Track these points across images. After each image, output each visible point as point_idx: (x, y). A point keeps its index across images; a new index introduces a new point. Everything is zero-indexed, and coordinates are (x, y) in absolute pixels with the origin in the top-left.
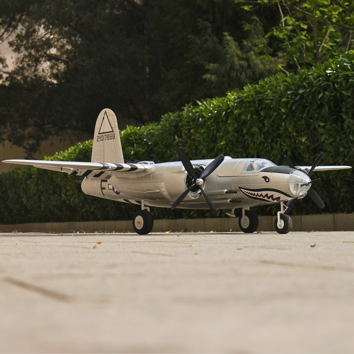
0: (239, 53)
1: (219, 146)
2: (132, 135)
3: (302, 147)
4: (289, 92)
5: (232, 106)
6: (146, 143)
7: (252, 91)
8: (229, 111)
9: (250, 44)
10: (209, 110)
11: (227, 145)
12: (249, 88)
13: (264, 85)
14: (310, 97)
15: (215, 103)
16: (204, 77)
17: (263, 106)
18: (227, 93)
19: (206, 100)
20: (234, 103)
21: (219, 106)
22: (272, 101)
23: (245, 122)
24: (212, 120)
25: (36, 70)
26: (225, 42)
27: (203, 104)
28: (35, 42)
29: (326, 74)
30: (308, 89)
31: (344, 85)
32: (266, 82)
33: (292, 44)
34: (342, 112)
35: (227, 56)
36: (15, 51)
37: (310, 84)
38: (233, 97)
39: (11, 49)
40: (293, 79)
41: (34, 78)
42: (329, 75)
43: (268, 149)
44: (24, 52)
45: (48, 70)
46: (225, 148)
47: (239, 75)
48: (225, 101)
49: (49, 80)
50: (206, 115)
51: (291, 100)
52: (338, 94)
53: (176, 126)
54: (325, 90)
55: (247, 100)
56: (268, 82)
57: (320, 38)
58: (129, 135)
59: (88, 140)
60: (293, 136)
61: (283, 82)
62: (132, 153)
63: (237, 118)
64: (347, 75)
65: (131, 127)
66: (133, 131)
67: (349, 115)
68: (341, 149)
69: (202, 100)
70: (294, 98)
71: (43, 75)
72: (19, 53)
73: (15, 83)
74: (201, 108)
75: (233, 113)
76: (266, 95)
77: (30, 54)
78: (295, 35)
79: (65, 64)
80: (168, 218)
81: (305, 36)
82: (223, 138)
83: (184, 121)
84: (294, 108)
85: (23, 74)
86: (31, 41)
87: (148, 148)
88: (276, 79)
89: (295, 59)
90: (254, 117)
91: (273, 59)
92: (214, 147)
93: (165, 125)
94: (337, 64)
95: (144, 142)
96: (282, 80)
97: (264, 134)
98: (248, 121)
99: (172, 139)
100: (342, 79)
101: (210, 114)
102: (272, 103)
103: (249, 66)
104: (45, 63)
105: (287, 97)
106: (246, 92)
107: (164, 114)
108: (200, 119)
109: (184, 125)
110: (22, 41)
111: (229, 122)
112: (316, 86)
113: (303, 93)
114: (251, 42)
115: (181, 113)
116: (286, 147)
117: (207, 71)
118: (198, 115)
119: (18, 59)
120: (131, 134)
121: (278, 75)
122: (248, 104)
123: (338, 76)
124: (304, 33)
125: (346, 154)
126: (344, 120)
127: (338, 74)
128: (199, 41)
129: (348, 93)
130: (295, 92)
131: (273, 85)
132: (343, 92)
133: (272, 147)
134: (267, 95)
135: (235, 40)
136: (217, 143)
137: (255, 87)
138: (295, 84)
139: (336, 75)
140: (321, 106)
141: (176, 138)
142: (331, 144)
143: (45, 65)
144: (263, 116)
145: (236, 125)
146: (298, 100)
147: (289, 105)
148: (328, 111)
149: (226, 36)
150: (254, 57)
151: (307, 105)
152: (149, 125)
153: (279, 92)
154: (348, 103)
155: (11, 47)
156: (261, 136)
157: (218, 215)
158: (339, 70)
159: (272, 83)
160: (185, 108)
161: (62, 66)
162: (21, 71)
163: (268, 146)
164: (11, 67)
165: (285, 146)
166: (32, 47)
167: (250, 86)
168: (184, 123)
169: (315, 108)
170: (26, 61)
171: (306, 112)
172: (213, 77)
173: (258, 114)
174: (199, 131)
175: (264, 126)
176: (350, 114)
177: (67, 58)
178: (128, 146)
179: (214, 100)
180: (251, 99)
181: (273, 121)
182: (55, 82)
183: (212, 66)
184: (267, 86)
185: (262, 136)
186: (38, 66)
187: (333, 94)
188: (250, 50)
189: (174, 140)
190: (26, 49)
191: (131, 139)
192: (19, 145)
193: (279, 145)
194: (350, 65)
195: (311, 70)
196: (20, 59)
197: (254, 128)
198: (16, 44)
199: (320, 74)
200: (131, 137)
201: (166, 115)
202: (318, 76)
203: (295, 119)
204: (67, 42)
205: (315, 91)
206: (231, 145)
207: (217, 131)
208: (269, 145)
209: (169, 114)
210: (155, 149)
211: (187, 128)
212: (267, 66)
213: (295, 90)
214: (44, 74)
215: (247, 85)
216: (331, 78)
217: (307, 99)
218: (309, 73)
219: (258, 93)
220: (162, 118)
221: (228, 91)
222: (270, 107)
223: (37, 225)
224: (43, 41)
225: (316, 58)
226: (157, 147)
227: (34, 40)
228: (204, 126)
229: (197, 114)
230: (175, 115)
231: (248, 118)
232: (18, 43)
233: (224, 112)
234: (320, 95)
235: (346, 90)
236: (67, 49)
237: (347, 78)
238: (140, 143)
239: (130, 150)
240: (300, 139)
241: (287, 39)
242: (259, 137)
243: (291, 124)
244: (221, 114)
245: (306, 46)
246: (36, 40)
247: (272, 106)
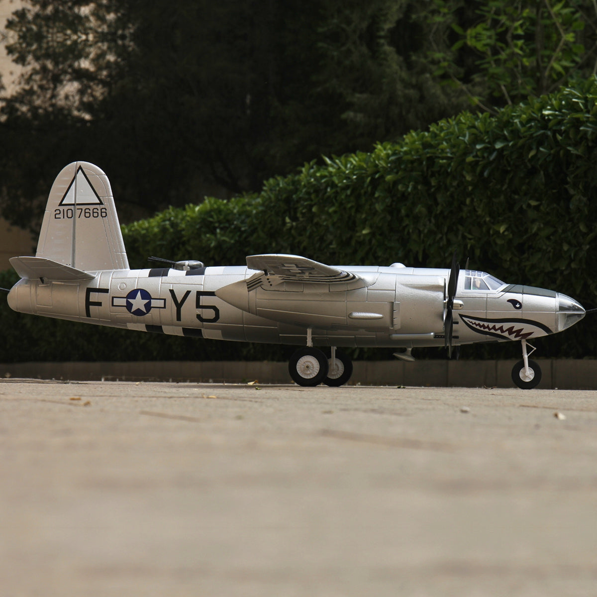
0: (404, 74)
1: (360, 237)
2: (213, 213)
3: (499, 242)
4: (478, 147)
5: (383, 167)
6: (237, 229)
7: (417, 143)
8: (377, 176)
9: (423, 60)
10: (344, 173)
11: (373, 234)
12: (412, 136)
13: (438, 132)
14: (514, 157)
15: (354, 162)
16: (344, 116)
17: (436, 169)
18: (375, 145)
19: (339, 155)
20: (387, 163)
21: (361, 168)
22: (450, 162)
23: (404, 197)
24: (349, 192)
25: (54, 96)
26: (383, 56)
27: (335, 163)
28: (52, 46)
29: (543, 116)
30: (511, 141)
31: (571, 136)
32: (442, 127)
33: (498, 62)
34: (567, 183)
35: (384, 80)
36: (16, 61)
37: (515, 133)
38: (385, 152)
39: (11, 57)
40: (487, 124)
41: (50, 109)
42: (546, 118)
43: (441, 244)
44: (33, 65)
45: (73, 96)
46: (370, 241)
47: (404, 113)
48: (372, 160)
49: (76, 113)
50: (339, 183)
51: (481, 161)
52: (562, 152)
53: (288, 200)
54: (540, 143)
55: (408, 157)
56: (445, 128)
57: (547, 53)
58: (209, 213)
59: (138, 220)
60: (485, 222)
61: (469, 128)
62: (213, 245)
63: (391, 189)
64: (578, 119)
65: (213, 200)
66: (215, 206)
67: (579, 189)
68: (566, 247)
69: (333, 156)
70: (488, 157)
71: (67, 105)
72: (24, 65)
73: (18, 117)
74: (331, 169)
75: (385, 181)
76: (440, 151)
77: (44, 69)
78: (503, 45)
79: (104, 86)
80: (273, 360)
81: (521, 49)
82: (367, 223)
83: (301, 191)
84: (486, 174)
85: (30, 103)
86: (44, 45)
87: (240, 236)
88: (459, 123)
89: (503, 88)
90: (419, 187)
91: (464, 87)
92: (351, 238)
93: (270, 198)
94: (561, 100)
95: (233, 227)
96: (467, 126)
97: (435, 217)
98: (409, 194)
99: (280, 223)
100: (568, 125)
101: (345, 181)
102: (449, 165)
103: (422, 99)
104: (70, 84)
105: (475, 154)
106: (407, 144)
107: (267, 180)
108: (329, 190)
109: (300, 198)
110: (29, 45)
111: (376, 195)
112: (524, 137)
113: (502, 149)
114: (426, 57)
115: (297, 178)
116: (472, 241)
117: (349, 106)
118: (325, 182)
119: (22, 75)
120: (211, 211)
121: (461, 116)
122: (410, 165)
123: (563, 120)
124: (520, 43)
125: (572, 255)
126: (572, 196)
127: (562, 116)
128: (335, 53)
129: (578, 151)
130: (489, 146)
131: (452, 133)
132: (569, 148)
133: (448, 241)
134: (443, 150)
135: (399, 52)
136: (357, 232)
137: (424, 136)
138: (490, 133)
139: (560, 118)
140: (533, 172)
141: (288, 220)
142: (548, 238)
143: (70, 88)
144: (434, 186)
145: (388, 200)
146: (494, 160)
147: (479, 169)
148: (543, 180)
149: (383, 45)
150: (430, 83)
151: (509, 169)
152: (243, 196)
153: (463, 146)
154: (577, 168)
156: (430, 221)
157: (356, 356)
158: (564, 111)
159: (451, 130)
160: (303, 170)
161: (99, 92)
162: (28, 98)
163: (441, 238)
164: (11, 90)
165: (470, 239)
166: (47, 56)
167: (414, 134)
168: (301, 196)
169: (522, 175)
170: (35, 81)
171: (507, 181)
172: (360, 117)
173: (426, 183)
174: (326, 209)
175: (437, 204)
176: (581, 187)
177: (109, 76)
178: (205, 233)
179: (352, 157)
180: (415, 157)
181: (452, 196)
182: (87, 117)
183: (358, 98)
184: (442, 135)
185: (433, 220)
186: (58, 89)
187: (552, 152)
188: (423, 71)
189: (284, 223)
190: (37, 58)
191: (211, 219)
192: (23, 226)
193: (460, 237)
194: (583, 101)
195: (518, 109)
196: (26, 77)
197: (419, 206)
198: (19, 49)
199: (532, 116)
200: (212, 217)
201: (271, 181)
202: (530, 120)
203: (489, 193)
204: (109, 48)
205: (523, 146)
206: (380, 235)
207: (357, 211)
208: (444, 237)
209: (276, 179)
210: (252, 239)
211: (306, 203)
213: (489, 143)
214: (69, 103)
215: (410, 132)
216: (550, 124)
217: (509, 159)
218: (515, 114)
219: (426, 145)
220: (264, 185)
221: (378, 142)
222: (447, 172)
223: (48, 366)
224: (66, 45)
225: (538, 90)
226: (255, 236)
227: (51, 44)
228: (334, 201)
229: (323, 181)
230: (286, 180)
231: (409, 190)
232: (21, 48)
233: (369, 179)
234: (532, 153)
235: (576, 145)
236: (109, 62)
237: (577, 123)
238: (227, 228)
239: (209, 239)
240: (496, 227)
241: (489, 53)
242: (428, 223)
243: (481, 201)
244: (364, 182)
245: (523, 67)
246: (55, 44)
247: (449, 170)
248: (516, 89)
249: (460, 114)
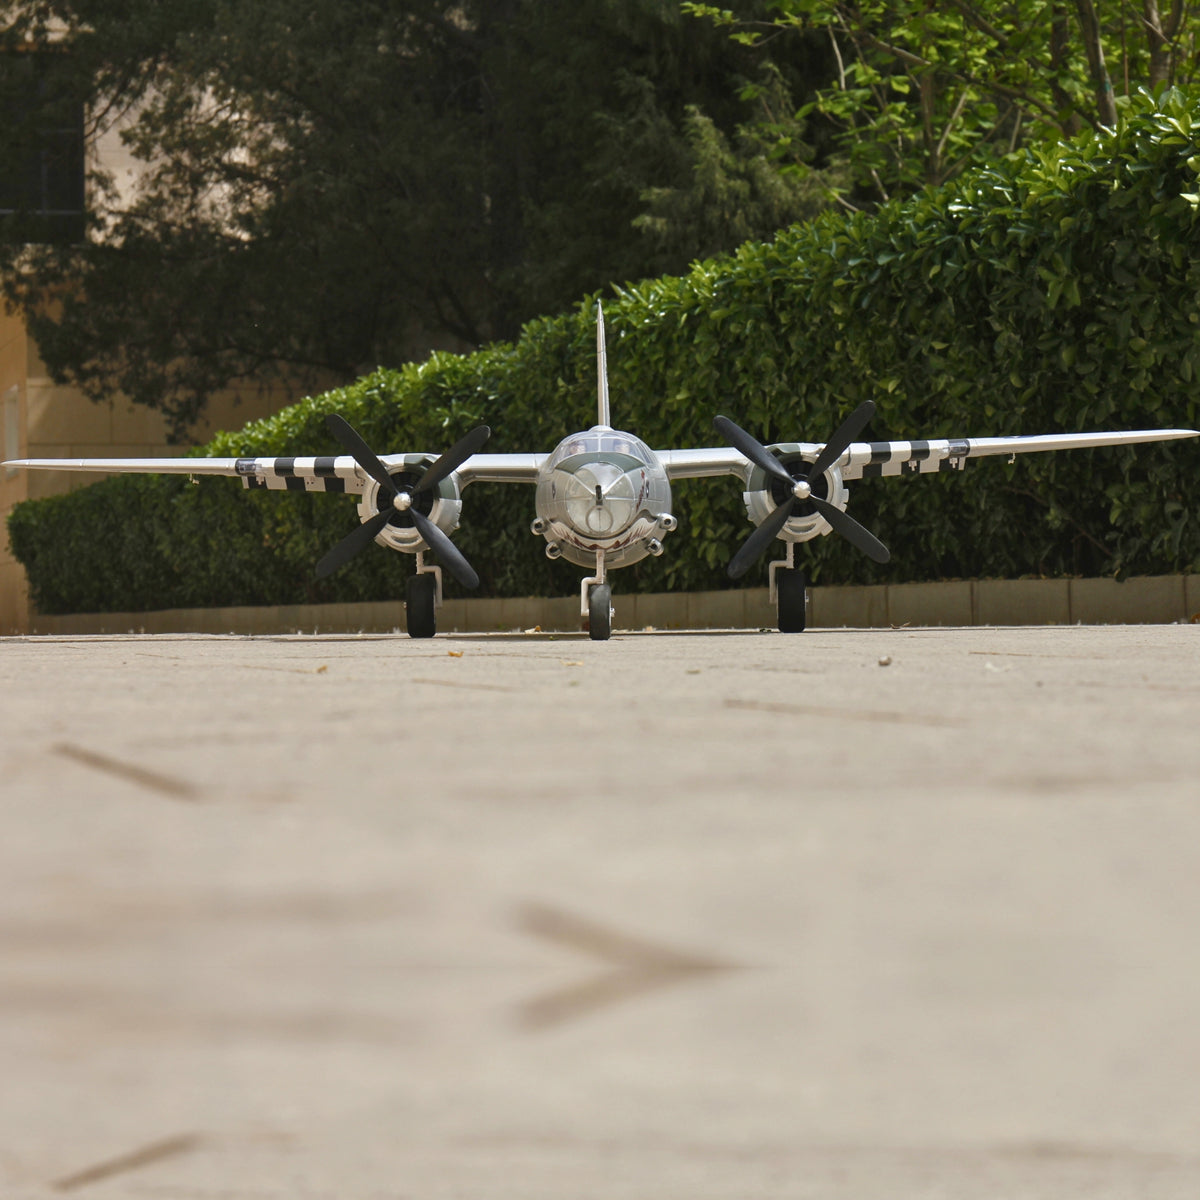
0: (728, 159)
1: (672, 404)
2: (444, 376)
3: (886, 405)
4: (851, 263)
5: (706, 298)
6: (483, 397)
7: (757, 260)
8: (697, 311)
9: (755, 136)
10: (646, 308)
11: (692, 400)
12: (749, 251)
13: (788, 243)
14: (907, 275)
15: (661, 292)
16: (636, 223)
17: (786, 298)
18: (691, 265)
19: (636, 283)
20: (711, 291)
21: (672, 300)
22: (807, 287)
23: (739, 342)
24: (653, 337)
25: (193, 206)
26: (692, 131)
27: (630, 293)
28: (191, 130)
29: (949, 214)
30: (901, 253)
31: (994, 242)
32: (794, 235)
33: (865, 135)
34: (989, 314)
35: (696, 167)
36: (137, 154)
37: (908, 241)
38: (707, 275)
39: (128, 149)
40: (863, 228)
41: (189, 226)
42: (955, 216)
43: (798, 412)
44: (161, 159)
45: (224, 205)
46: (688, 410)
47: (727, 216)
48: (687, 287)
49: (228, 231)
50: (638, 323)
51: (857, 284)
52: (980, 268)
53: (560, 354)
54: (946, 255)
55: (745, 282)
56: (798, 237)
57: (940, 120)
58: (438, 376)
59: (330, 390)
60: (864, 376)
61: (837, 234)
62: (446, 423)
63: (718, 332)
64: (1003, 218)
65: (444, 356)
66: (448, 365)
67: (1008, 322)
68: (989, 411)
69: (628, 283)
70: (866, 278)
71: (213, 219)
72: (148, 160)
73: (140, 240)
74: (624, 303)
75: (708, 319)
76: (792, 271)
77: (178, 163)
78: (875, 109)
79: (269, 190)
80: (542, 594)
81: (902, 115)
82: (683, 383)
83: (581, 339)
84: (865, 304)
85: (159, 217)
86: (179, 130)
87: (487, 409)
88: (820, 228)
89: (874, 173)
90: (763, 326)
91: (817, 174)
92: (659, 406)
93: (532, 350)
94: (976, 189)
95: (476, 395)
96: (833, 232)
97: (788, 371)
98: (747, 337)
99: (549, 387)
100: (989, 226)
101: (647, 321)
102: (807, 292)
103: (754, 194)
104: (217, 186)
105: (846, 274)
106: (741, 261)
107: (527, 323)
108: (623, 335)
109: (579, 348)
110: (156, 129)
111: (696, 341)
112: (921, 246)
113: (889, 265)
114: (760, 131)
115: (572, 318)
116: (846, 406)
117: (645, 207)
118: (616, 323)
119: (147, 175)
120: (442, 372)
121: (822, 218)
122: (746, 294)
123: (980, 219)
124: (901, 106)
125: (1001, 423)
126: (996, 335)
127: (979, 213)
128: (621, 129)
129: (1005, 264)
130: (868, 261)
131: (810, 245)
132: (991, 261)
133: (809, 407)
134: (797, 270)
135: (717, 124)
136: (667, 397)
137: (766, 250)
138: (869, 241)
139: (975, 216)
140: (935, 299)
141: (561, 382)
142: (962, 398)
143: (219, 193)
144: (785, 325)
145: (715, 349)
146: (876, 282)
147: (853, 297)
148: (953, 310)
149: (693, 114)
150: (767, 169)
151: (900, 295)
152: (490, 349)
153: (827, 262)
154: (1005, 290)
155: (128, 145)
156: (780, 379)
157: (670, 585)
158: (980, 205)
159: (808, 239)
160: (583, 305)
161: (262, 196)
162: (155, 209)
163: (798, 403)
164: (128, 199)
165: (842, 403)
166: (184, 144)
167: (751, 247)
168: (580, 345)
169: (920, 303)
170: (166, 183)
171: (897, 312)
172: (660, 224)
173: (773, 320)
174: (619, 364)
175: (790, 352)
176: (1010, 319)
177: (276, 173)
178: (435, 406)
179: (658, 285)
180: (754, 282)
181: (812, 339)
182: (245, 236)
183: (656, 194)
184: (795, 246)
185: (784, 377)
186: (200, 195)
187: (965, 267)
188: (756, 150)
189: (556, 388)
190: (168, 150)
191: (443, 385)
192: (152, 404)
193: (826, 401)
194: (1011, 190)
195: (910, 204)
196: (152, 178)
197: (763, 355)
198: (141, 136)
199: (933, 214)
200: (444, 381)
201: (534, 323)
202: (928, 221)
203: (870, 333)
204: (275, 131)
205: (919, 261)
206: (703, 401)
207: (667, 366)
208: (803, 401)
209: (541, 321)
210: (505, 412)
211: (588, 356)
212: (801, 194)
213: (868, 256)
214: (216, 216)
215: (744, 244)
216: (961, 226)
217: (900, 281)
218: (905, 212)
219: (772, 264)
220: (524, 331)
221: (695, 261)
222: (804, 302)
223: (199, 613)
224: (211, 128)
225: (929, 172)
226: (511, 407)
227: (188, 127)
228: (631, 351)
229: (614, 321)
230: (555, 322)
231: (747, 331)
232: (144, 134)
233: (685, 316)
234: (934, 270)
235: (1001, 256)
236: (276, 151)
237: (1002, 223)
238: (468, 397)
239: (440, 415)
240: (881, 384)
241: (852, 122)
242: (777, 381)
243: (857, 344)
244: (677, 321)
245: (906, 141)
246: (194, 127)
247: (808, 300)
248: (895, 176)
249: (822, 214)
